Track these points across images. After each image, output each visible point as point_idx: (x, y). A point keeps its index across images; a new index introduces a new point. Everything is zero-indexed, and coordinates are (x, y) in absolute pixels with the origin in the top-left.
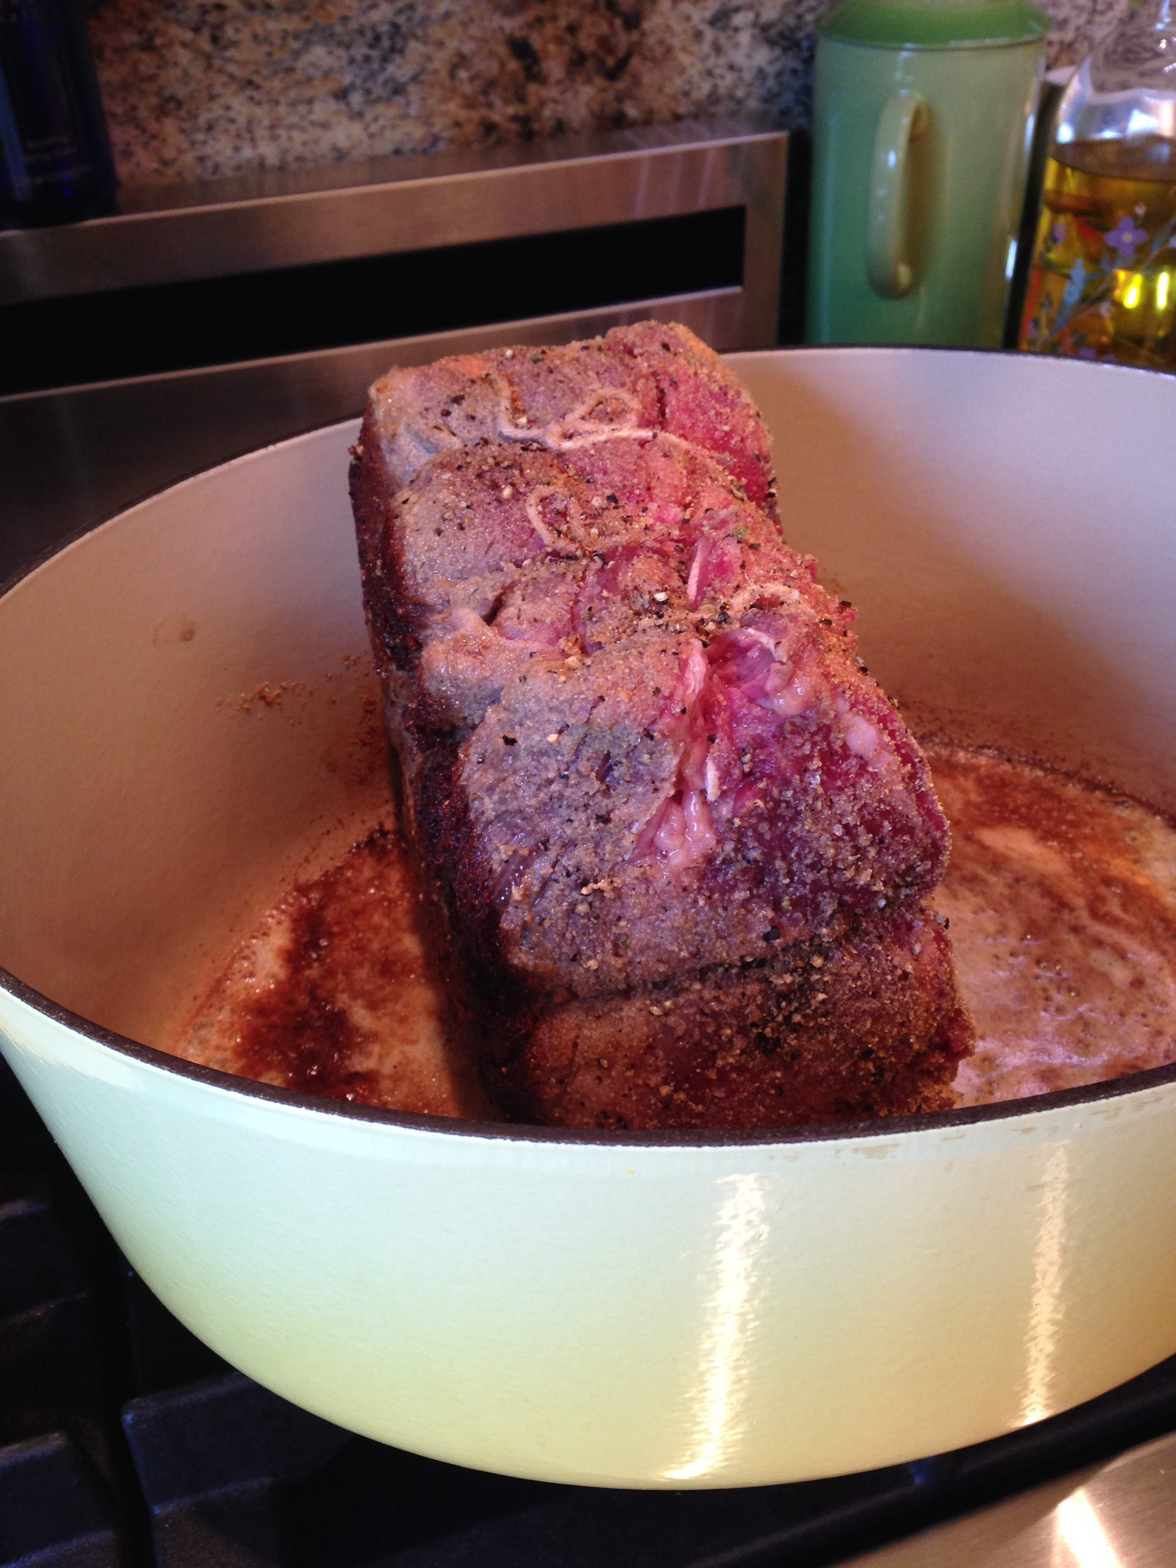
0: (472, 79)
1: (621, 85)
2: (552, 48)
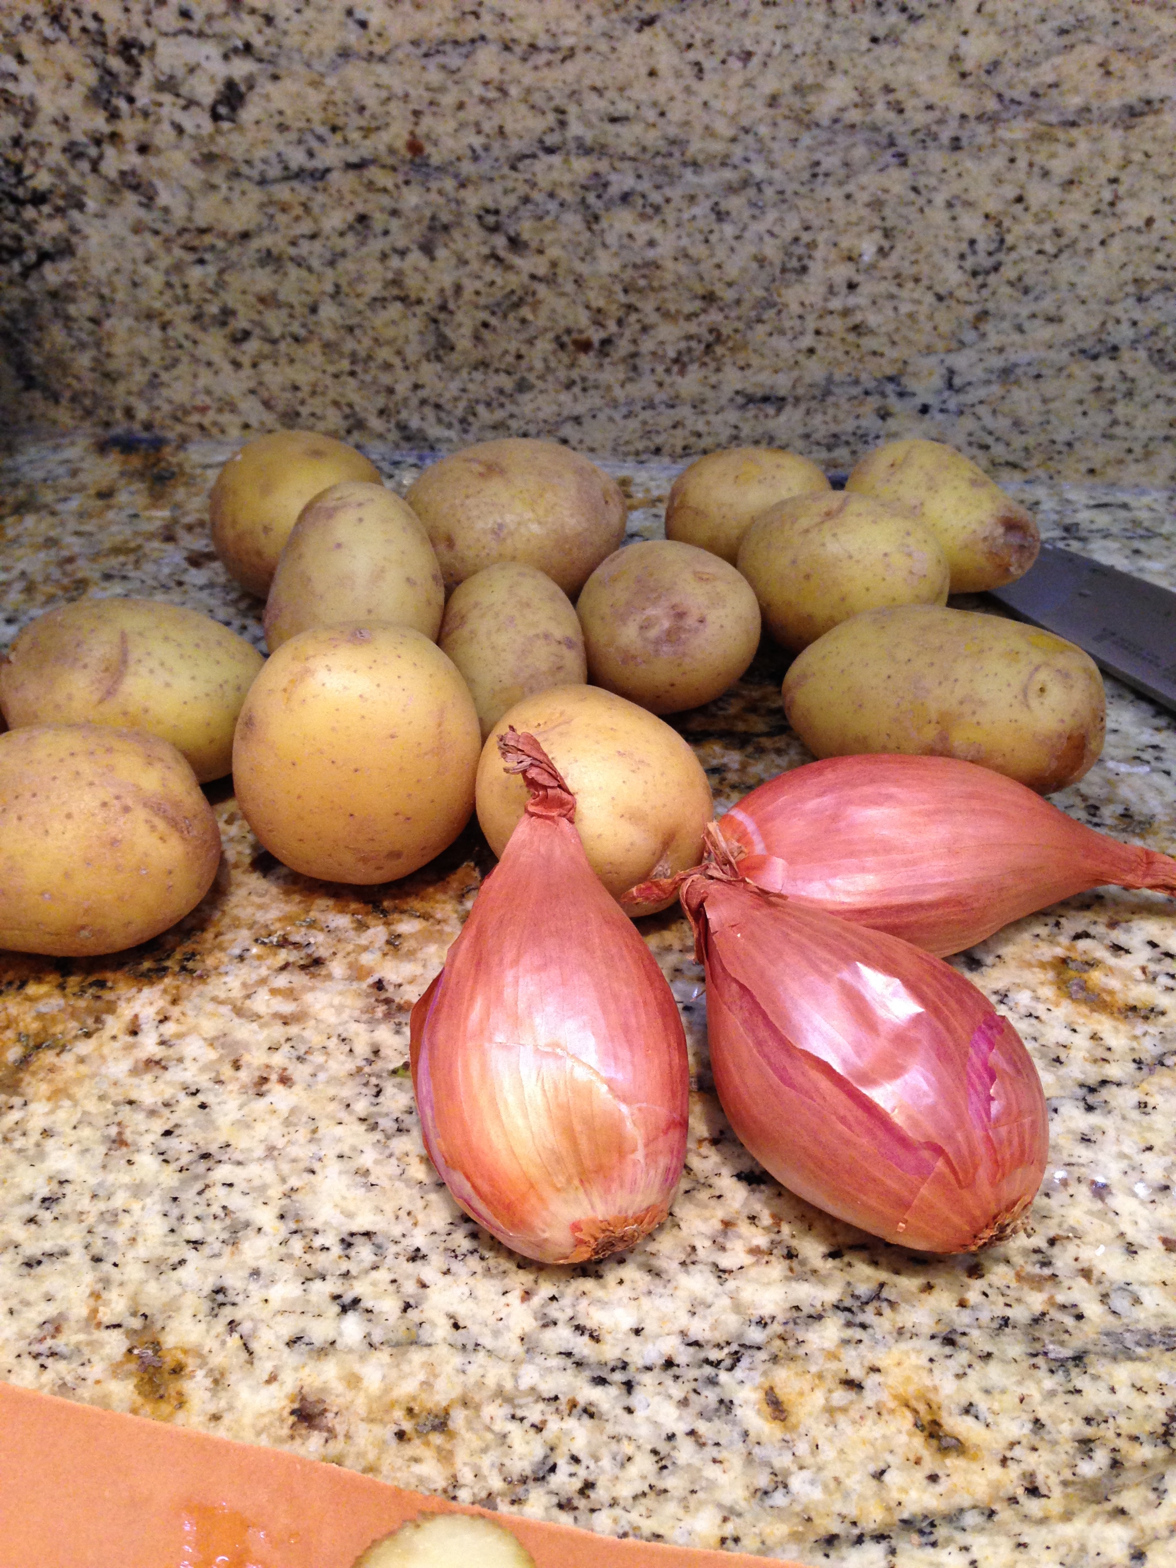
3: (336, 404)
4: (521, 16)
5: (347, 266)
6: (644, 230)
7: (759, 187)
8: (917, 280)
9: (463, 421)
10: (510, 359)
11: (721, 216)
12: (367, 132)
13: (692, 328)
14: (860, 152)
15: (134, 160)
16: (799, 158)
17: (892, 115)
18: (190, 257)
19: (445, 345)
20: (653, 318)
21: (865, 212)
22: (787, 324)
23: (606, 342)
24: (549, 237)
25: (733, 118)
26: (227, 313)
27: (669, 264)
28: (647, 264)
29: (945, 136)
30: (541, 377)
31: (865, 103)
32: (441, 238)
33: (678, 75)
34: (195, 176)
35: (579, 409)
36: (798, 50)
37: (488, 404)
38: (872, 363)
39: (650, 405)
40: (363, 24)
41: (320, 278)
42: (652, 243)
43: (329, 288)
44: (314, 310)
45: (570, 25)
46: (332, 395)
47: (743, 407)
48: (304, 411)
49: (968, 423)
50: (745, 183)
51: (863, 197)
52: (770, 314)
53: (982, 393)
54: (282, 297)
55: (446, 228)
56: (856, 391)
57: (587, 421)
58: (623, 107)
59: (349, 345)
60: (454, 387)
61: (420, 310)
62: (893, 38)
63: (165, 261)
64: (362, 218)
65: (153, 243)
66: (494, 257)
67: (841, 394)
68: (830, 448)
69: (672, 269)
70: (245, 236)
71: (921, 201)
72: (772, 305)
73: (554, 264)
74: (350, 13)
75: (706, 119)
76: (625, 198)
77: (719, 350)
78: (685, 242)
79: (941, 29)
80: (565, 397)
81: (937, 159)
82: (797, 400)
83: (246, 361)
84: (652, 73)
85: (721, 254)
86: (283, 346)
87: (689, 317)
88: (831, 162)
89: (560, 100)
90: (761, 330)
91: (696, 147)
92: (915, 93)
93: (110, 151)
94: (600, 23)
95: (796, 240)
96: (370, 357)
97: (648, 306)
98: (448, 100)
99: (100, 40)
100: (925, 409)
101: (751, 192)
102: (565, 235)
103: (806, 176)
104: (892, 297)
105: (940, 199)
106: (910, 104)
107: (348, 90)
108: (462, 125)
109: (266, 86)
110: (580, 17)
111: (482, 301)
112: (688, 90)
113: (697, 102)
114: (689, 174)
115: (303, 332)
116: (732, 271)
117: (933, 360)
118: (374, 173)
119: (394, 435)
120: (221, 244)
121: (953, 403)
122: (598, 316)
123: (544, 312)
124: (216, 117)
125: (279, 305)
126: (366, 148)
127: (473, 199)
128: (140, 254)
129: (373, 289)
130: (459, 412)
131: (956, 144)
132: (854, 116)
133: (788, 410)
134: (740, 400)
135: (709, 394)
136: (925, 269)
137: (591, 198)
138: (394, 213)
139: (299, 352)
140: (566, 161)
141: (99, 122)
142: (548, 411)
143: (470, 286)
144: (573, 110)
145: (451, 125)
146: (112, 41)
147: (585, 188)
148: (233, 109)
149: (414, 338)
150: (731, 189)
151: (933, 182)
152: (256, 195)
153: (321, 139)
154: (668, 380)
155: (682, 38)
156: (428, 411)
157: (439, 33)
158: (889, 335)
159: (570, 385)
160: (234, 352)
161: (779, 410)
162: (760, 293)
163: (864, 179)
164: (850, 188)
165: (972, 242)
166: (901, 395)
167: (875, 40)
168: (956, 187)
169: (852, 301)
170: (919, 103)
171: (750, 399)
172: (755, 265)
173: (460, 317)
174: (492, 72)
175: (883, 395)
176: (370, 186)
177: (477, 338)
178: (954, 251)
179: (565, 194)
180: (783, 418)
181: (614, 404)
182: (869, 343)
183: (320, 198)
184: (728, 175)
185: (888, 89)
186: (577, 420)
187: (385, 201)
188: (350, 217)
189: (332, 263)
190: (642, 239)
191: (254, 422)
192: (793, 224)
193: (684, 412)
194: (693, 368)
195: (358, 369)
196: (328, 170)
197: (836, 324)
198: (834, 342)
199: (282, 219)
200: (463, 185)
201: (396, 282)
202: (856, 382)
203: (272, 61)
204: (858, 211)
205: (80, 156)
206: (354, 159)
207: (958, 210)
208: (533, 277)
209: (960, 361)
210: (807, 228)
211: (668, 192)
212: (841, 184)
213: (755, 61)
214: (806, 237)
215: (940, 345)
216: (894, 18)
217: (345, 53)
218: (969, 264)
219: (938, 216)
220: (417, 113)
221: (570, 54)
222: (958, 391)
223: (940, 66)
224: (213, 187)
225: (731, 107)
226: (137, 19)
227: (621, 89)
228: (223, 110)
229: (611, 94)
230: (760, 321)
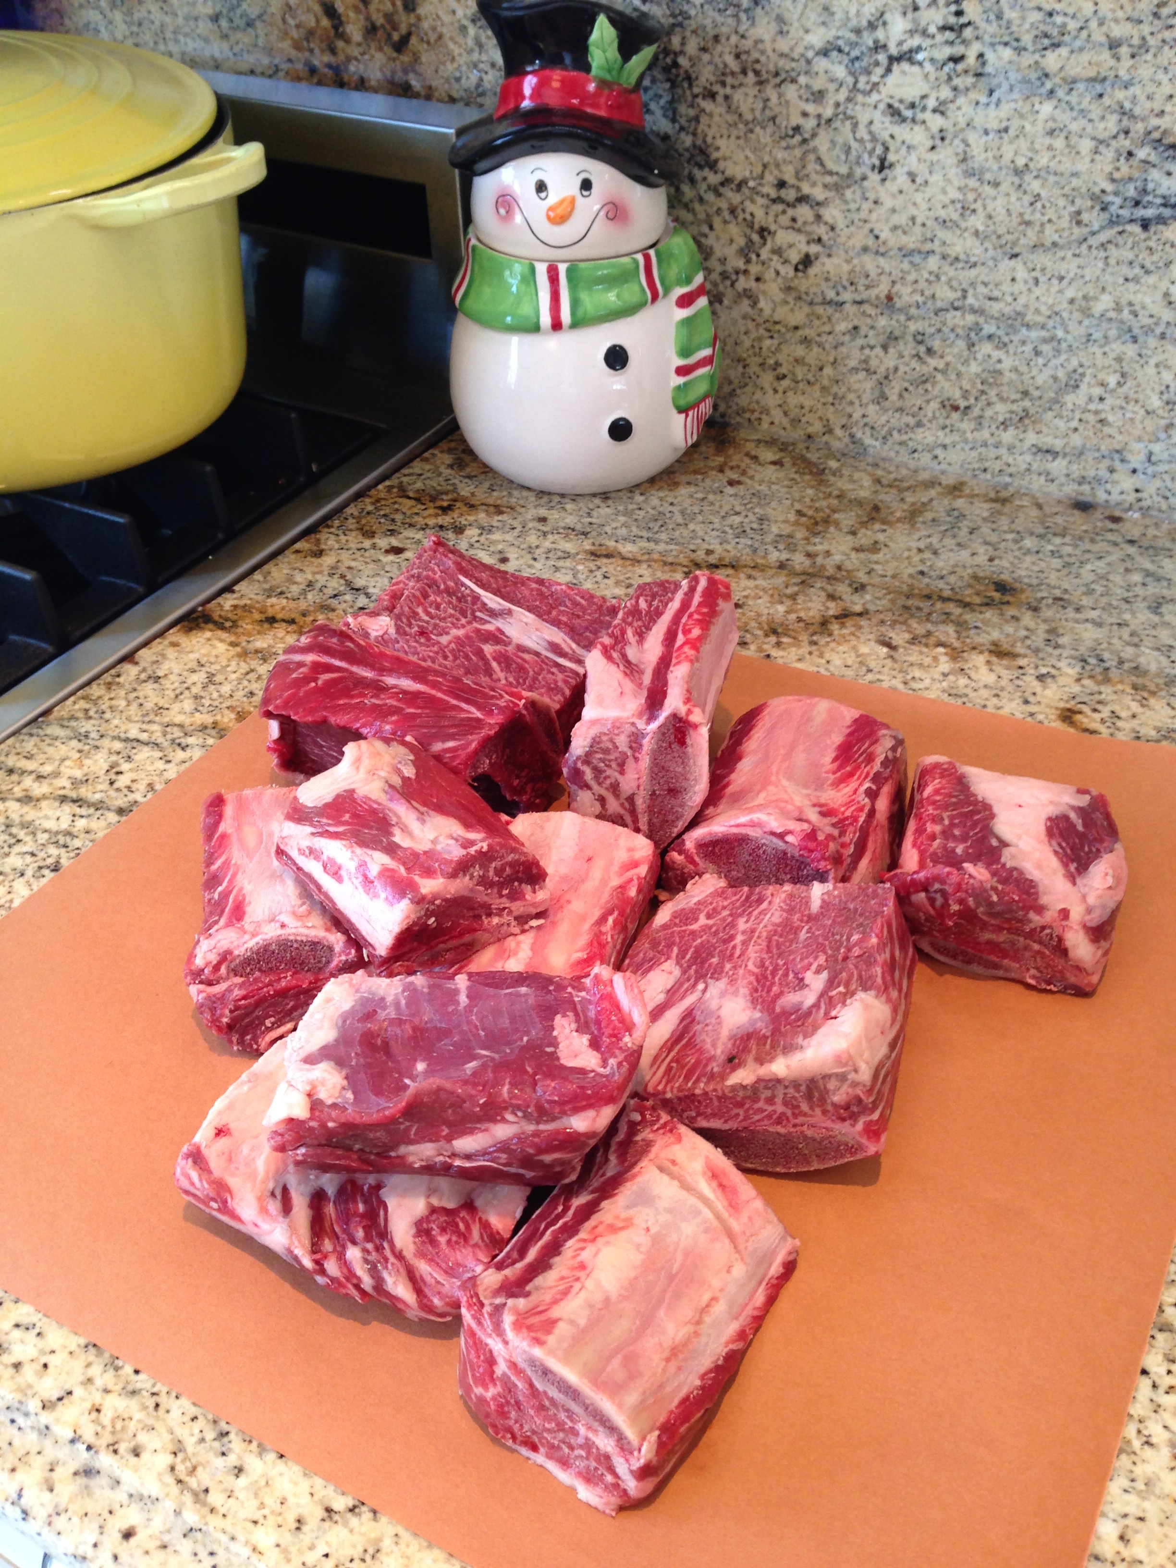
0: (298, 26)
1: (405, 58)
2: (352, 14)
3: (821, 418)
4: (954, 245)
5: (843, 350)
6: (997, 354)
7: (1059, 341)
8: (1137, 402)
9: (884, 438)
10: (915, 409)
11: (1037, 353)
12: (868, 287)
13: (1014, 407)
14: (1113, 333)
15: (752, 284)
16: (1082, 331)
17: (1131, 317)
18: (767, 334)
19: (884, 397)
20: (994, 399)
21: (1113, 363)
22: (1065, 413)
23: (967, 408)
24: (948, 350)
25: (1050, 307)
26: (778, 364)
27: (1007, 373)
28: (995, 371)
29: (1158, 331)
30: (930, 421)
31: (1118, 308)
32: (892, 343)
33: (1026, 282)
34: (779, 296)
35: (947, 441)
36: (1087, 278)
37: (899, 431)
38: (1108, 441)
39: (985, 444)
40: (877, 237)
41: (828, 354)
42: (999, 361)
43: (831, 359)
44: (821, 369)
45: (977, 252)
46: (820, 413)
47: (1035, 454)
48: (804, 420)
49: (1158, 483)
50: (1052, 338)
51: (1113, 355)
52: (1056, 407)
53: (1166, 467)
54: (807, 360)
55: (896, 339)
56: (1097, 455)
57: (950, 449)
58: (996, 293)
59: (835, 389)
60: (884, 419)
61: (874, 377)
62: (1136, 280)
63: (754, 334)
64: (856, 328)
65: (751, 325)
66: (917, 356)
67: (1090, 456)
68: (1080, 484)
69: (1008, 376)
70: (796, 328)
71: (1142, 361)
72: (1057, 402)
73: (947, 364)
74: (872, 231)
75: (1037, 305)
76: (990, 337)
77: (1027, 421)
78: (1017, 363)
79: (1160, 279)
80: (940, 433)
81: (1152, 342)
82: (1065, 455)
83: (781, 390)
84: (1013, 280)
85: (1034, 372)
86: (801, 385)
87: (1013, 402)
88: (1097, 335)
89: (964, 286)
90: (1050, 414)
91: (1029, 318)
92: (1144, 308)
93: (742, 278)
94: (991, 253)
95: (1075, 371)
96: (843, 397)
97: (992, 393)
98: (911, 278)
99: (751, 225)
100: (1134, 471)
101: (1055, 344)
102: (956, 350)
103: (1084, 340)
104: (1122, 408)
105: (1152, 362)
106: (1141, 313)
107: (863, 266)
108: (914, 291)
109: (824, 259)
110: (982, 249)
111: (907, 377)
112: (1029, 290)
113: (1033, 296)
114: (1024, 330)
115: (812, 380)
116: (1040, 381)
117: (1141, 445)
118: (866, 307)
119: (847, 440)
120: (783, 330)
121: (1150, 470)
122: (965, 394)
123: (938, 388)
124: (796, 269)
125: (804, 364)
126: (865, 295)
127: (913, 327)
128: (743, 329)
129: (853, 363)
130: (883, 433)
131: (1163, 336)
132: (1112, 314)
133: (1059, 459)
134: (1034, 450)
135: (1018, 444)
136: (1141, 397)
137: (973, 335)
138: (872, 327)
139: (808, 389)
140: (963, 315)
141: (740, 264)
142: (930, 439)
143: (902, 369)
144: (971, 292)
145: (909, 290)
146: (756, 226)
147: (970, 329)
148: (806, 267)
149: (868, 390)
150: (1045, 341)
151: (1149, 353)
152: (806, 309)
153: (845, 288)
154: (997, 433)
155: (1030, 265)
156: (867, 429)
157: (912, 246)
158: (1119, 428)
159: (944, 427)
160: (775, 384)
161: (1054, 459)
162: (1053, 395)
163: (1114, 346)
164: (1107, 349)
165: (1168, 387)
166: (1122, 461)
167: (1127, 280)
168: (1161, 357)
169: (1100, 407)
170: (1147, 313)
171: (1040, 450)
172: (1051, 381)
173: (894, 383)
174: (935, 268)
175: (1112, 459)
176: (864, 313)
177: (901, 396)
178: (1158, 389)
179: (959, 331)
180: (1056, 463)
181: (966, 441)
182: (1107, 430)
183: (837, 315)
184: (1044, 333)
185: (1130, 304)
186: (945, 447)
187: (869, 321)
188: (850, 326)
189: (836, 348)
190: (994, 359)
191: (777, 422)
192: (1075, 362)
193: (1003, 451)
194: (1011, 429)
195: (837, 402)
196: (844, 303)
197: (1092, 418)
198: (1089, 426)
199: (817, 323)
200: (909, 319)
201: (866, 361)
202: (1098, 450)
203: (830, 247)
204: (1108, 361)
205: (727, 278)
206: (858, 299)
207: (1161, 369)
208: (935, 369)
209: (1156, 448)
210: (1081, 366)
211: (1013, 337)
212: (1101, 346)
213: (1065, 282)
214: (1080, 370)
215: (1146, 438)
216: (1137, 270)
217: (865, 249)
218: (1165, 397)
219: (1151, 370)
220: (893, 282)
221: (974, 265)
222: (1154, 464)
223: (1158, 296)
224: (786, 303)
225: (1050, 301)
226: (771, 218)
227: (997, 285)
228: (800, 267)
229: (991, 286)
230: (1050, 409)
